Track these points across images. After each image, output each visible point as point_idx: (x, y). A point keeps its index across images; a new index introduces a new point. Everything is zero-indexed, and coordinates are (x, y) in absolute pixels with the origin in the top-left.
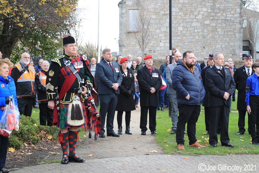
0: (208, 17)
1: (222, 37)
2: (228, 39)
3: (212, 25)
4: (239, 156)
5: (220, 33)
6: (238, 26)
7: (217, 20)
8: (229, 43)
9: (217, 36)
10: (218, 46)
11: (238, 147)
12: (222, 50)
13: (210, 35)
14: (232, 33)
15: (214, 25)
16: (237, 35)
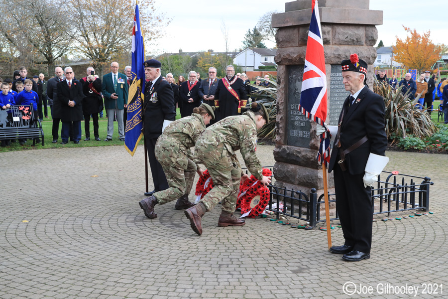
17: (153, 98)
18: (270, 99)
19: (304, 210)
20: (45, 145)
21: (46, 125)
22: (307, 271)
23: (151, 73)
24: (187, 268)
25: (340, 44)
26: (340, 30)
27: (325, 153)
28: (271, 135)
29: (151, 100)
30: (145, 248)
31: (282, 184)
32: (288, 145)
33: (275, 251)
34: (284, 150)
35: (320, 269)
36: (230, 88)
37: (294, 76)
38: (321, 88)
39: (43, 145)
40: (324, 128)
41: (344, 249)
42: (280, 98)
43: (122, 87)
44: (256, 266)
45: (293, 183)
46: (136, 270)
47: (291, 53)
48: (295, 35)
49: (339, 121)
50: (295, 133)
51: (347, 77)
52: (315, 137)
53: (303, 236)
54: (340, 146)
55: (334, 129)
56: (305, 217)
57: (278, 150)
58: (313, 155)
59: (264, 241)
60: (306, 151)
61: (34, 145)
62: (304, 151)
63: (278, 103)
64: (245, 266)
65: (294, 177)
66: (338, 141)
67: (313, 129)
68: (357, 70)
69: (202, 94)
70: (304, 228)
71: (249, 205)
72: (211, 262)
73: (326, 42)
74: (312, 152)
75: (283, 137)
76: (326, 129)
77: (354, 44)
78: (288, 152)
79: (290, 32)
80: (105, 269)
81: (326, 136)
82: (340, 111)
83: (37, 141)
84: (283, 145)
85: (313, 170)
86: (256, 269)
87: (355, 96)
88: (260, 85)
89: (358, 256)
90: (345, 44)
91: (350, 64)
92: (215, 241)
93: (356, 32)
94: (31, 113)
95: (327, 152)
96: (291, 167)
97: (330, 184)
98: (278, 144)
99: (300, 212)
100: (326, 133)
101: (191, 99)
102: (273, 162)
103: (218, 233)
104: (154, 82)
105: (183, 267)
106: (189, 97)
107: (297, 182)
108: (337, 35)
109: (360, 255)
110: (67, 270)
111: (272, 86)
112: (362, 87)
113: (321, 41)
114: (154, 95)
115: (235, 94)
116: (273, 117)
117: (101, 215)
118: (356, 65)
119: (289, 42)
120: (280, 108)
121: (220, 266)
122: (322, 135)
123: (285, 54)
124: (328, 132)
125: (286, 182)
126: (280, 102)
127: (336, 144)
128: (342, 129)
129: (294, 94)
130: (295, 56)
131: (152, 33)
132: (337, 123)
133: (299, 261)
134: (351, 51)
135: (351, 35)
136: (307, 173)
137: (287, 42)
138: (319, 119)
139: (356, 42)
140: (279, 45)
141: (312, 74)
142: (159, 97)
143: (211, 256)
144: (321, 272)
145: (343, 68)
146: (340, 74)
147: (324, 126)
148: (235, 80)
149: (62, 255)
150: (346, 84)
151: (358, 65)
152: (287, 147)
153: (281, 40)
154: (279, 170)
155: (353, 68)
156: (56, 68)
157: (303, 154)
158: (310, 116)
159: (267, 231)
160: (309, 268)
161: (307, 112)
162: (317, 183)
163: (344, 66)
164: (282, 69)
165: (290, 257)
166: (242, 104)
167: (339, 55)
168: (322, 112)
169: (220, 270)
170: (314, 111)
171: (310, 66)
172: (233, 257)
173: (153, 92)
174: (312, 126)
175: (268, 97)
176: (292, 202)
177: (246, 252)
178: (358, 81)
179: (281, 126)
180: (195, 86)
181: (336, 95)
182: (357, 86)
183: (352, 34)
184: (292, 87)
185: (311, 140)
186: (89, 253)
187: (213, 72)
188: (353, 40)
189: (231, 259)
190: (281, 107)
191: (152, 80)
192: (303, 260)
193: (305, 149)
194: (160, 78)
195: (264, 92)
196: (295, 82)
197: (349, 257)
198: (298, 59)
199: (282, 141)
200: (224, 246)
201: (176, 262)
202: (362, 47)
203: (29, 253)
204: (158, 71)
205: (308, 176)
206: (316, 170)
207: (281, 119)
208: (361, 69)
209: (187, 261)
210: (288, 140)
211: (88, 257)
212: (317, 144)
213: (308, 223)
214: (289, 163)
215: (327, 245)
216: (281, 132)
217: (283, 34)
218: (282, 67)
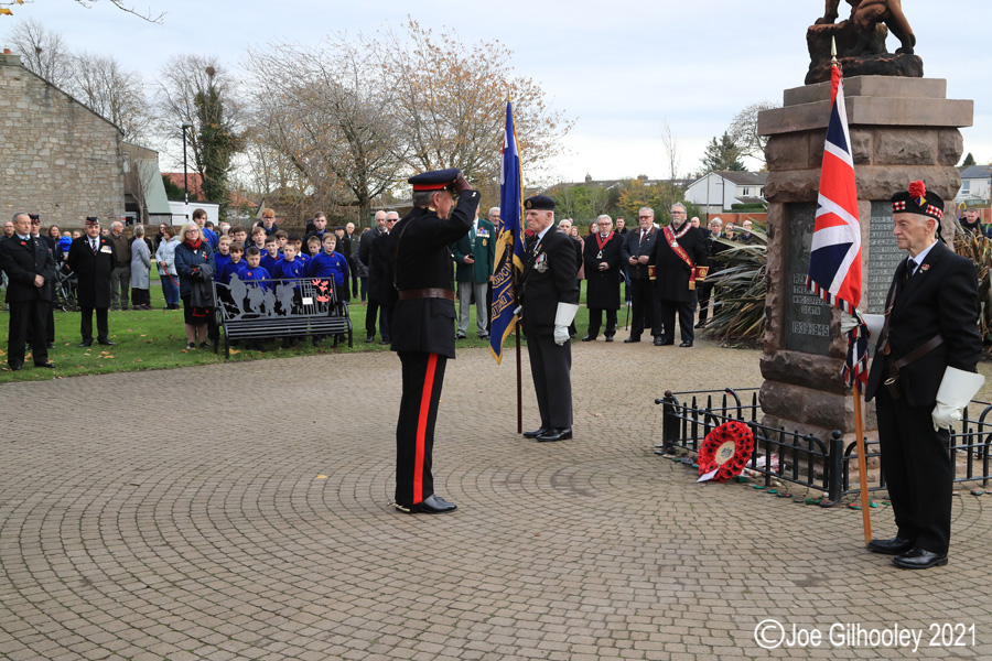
0: (60, 153)
1: (88, 187)
2: (99, 191)
3: (69, 166)
4: (73, 379)
5: (84, 181)
6: (115, 170)
7: (78, 159)
8: (101, 197)
9: (81, 186)
10: (82, 203)
11: (75, 366)
12: (91, 210)
13: (68, 184)
14: (105, 182)
15: (73, 167)
16: (114, 184)
17: (540, 264)
18: (752, 265)
19: (819, 470)
20: (355, 346)
21: (357, 311)
22: (824, 583)
23: (537, 220)
24: (601, 569)
25: (889, 164)
26: (889, 137)
27: (857, 365)
28: (754, 331)
29: (536, 267)
30: (525, 531)
31: (777, 420)
32: (787, 349)
33: (762, 544)
34: (780, 357)
35: (850, 581)
36: (675, 245)
37: (800, 222)
38: (849, 245)
39: (350, 345)
40: (855, 320)
41: (895, 545)
42: (772, 263)
43: (485, 243)
44: (728, 570)
45: (797, 420)
46: (510, 569)
47: (794, 180)
48: (802, 147)
49: (887, 306)
50: (801, 328)
51: (902, 223)
52: (838, 335)
53: (816, 519)
54: (888, 353)
55: (875, 321)
56: (820, 483)
57: (769, 359)
58: (835, 368)
59: (741, 526)
60: (822, 361)
61: (335, 346)
62: (817, 361)
63: (769, 272)
64: (706, 569)
65: (799, 408)
66: (885, 342)
67: (835, 321)
68: (922, 211)
69: (627, 255)
70: (817, 504)
71: (713, 458)
72: (643, 561)
73: (860, 160)
74: (834, 363)
75: (778, 335)
76: (859, 321)
77: (916, 163)
78: (788, 362)
79: (793, 142)
80: (457, 565)
81: (859, 335)
82: (888, 287)
83: (339, 340)
84: (780, 349)
85: (835, 396)
86: (726, 576)
87: (919, 260)
88: (734, 240)
89: (925, 560)
90: (899, 164)
91: (909, 200)
92: (651, 522)
93: (920, 140)
94: (331, 291)
95: (861, 364)
96: (794, 390)
97: (868, 423)
98: (769, 349)
99: (811, 474)
100: (859, 329)
101: (605, 264)
102: (759, 380)
103: (656, 508)
104: (541, 236)
105: (593, 568)
106: (601, 261)
107: (805, 418)
108: (882, 147)
109: (926, 557)
110: (391, 563)
111: (758, 240)
112: (931, 243)
113: (848, 159)
114: (542, 258)
115: (684, 256)
116: (758, 298)
117: (448, 470)
118: (919, 201)
119: (791, 161)
120: (773, 281)
121: (661, 567)
122: (852, 332)
123: (783, 183)
124: (864, 327)
125: (783, 417)
126: (773, 271)
127: (882, 348)
128: (892, 320)
129: (800, 255)
130: (802, 185)
131: (539, 148)
132: (883, 310)
133: (807, 564)
134: (910, 176)
135: (910, 147)
136: (825, 403)
137: (786, 160)
138: (846, 303)
139: (921, 159)
140: (773, 167)
141: (830, 220)
142: (549, 262)
143: (643, 549)
144: (852, 586)
145: (895, 207)
146: (889, 218)
147: (855, 315)
148: (685, 230)
149: (383, 537)
150: (901, 236)
151: (923, 201)
152: (787, 354)
153: (775, 157)
154: (771, 396)
155: (914, 207)
156: (378, 213)
157: (817, 366)
158: (828, 296)
159: (747, 508)
160: (827, 579)
161: (822, 290)
162: (843, 421)
163: (897, 204)
164: (776, 211)
165: (791, 557)
166: (697, 275)
167: (887, 183)
168: (852, 290)
169: (659, 575)
170: (835, 289)
171: (827, 205)
172: (684, 552)
173: (540, 253)
174: (835, 314)
175: (749, 261)
176: (796, 455)
177: (710, 544)
178: (922, 232)
179: (774, 314)
180: (610, 242)
181: (881, 258)
182: (922, 241)
183: (912, 144)
184: (795, 242)
185: (832, 341)
186: (428, 535)
187: (646, 217)
188: (915, 156)
189: (680, 556)
190: (775, 280)
191: (538, 231)
192: (815, 563)
193: (821, 357)
194: (553, 228)
195: (741, 252)
196: (802, 234)
197: (907, 560)
198: (807, 191)
199: (777, 343)
200: (668, 531)
201: (581, 557)
202: (931, 167)
203: (329, 531)
204: (549, 215)
205: (826, 407)
206: (841, 397)
207: (774, 302)
208: (930, 209)
209: (599, 557)
210: (787, 341)
211: (427, 543)
212: (843, 348)
213: (826, 494)
214: (790, 383)
215: (863, 537)
216: (774, 325)
217: (779, 146)
218: (777, 207)
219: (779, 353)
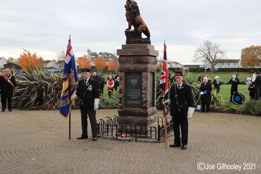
29: (88, 89)
34: (125, 110)
36: (9, 81)
42: (122, 86)
47: (130, 67)
48: (131, 59)
50: (130, 102)
51: (179, 78)
52: (146, 103)
54: (178, 104)
57: (121, 110)
58: (144, 111)
60: (139, 110)
62: (138, 110)
65: (132, 121)
70: (157, 142)
74: (144, 110)
75: (124, 104)
79: (129, 58)
85: (144, 118)
87: (181, 86)
90: (152, 64)
96: (130, 117)
98: (121, 108)
107: (134, 124)
115: (12, 84)
119: (128, 62)
123: (126, 67)
125: (126, 124)
126: (122, 89)
129: (130, 85)
130: (133, 68)
135: (153, 60)
136: (141, 119)
137: (126, 62)
140: (121, 63)
142: (93, 88)
148: (11, 77)
152: (127, 109)
153: (122, 61)
154: (122, 120)
155: (181, 75)
157: (139, 111)
173: (89, 85)
174: (144, 98)
179: (123, 99)
184: (128, 81)
185: (143, 104)
190: (123, 91)
199: (124, 106)
206: (146, 117)
207: (123, 96)
210: (126, 106)
212: (147, 106)
214: (128, 116)
216: (123, 102)
217: (123, 59)
218: (123, 73)
219: (125, 108)
